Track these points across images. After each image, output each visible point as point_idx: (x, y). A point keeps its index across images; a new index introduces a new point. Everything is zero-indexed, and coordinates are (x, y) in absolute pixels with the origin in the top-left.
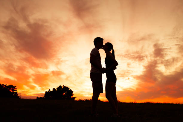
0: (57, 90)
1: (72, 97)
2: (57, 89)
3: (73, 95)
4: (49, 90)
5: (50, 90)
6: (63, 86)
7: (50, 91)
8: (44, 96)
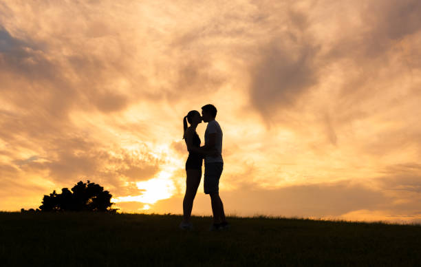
0: (72, 192)
1: (108, 208)
2: (72, 189)
3: (112, 204)
4: (52, 193)
5: (54, 191)
6: (89, 182)
7: (56, 194)
8: (40, 207)
